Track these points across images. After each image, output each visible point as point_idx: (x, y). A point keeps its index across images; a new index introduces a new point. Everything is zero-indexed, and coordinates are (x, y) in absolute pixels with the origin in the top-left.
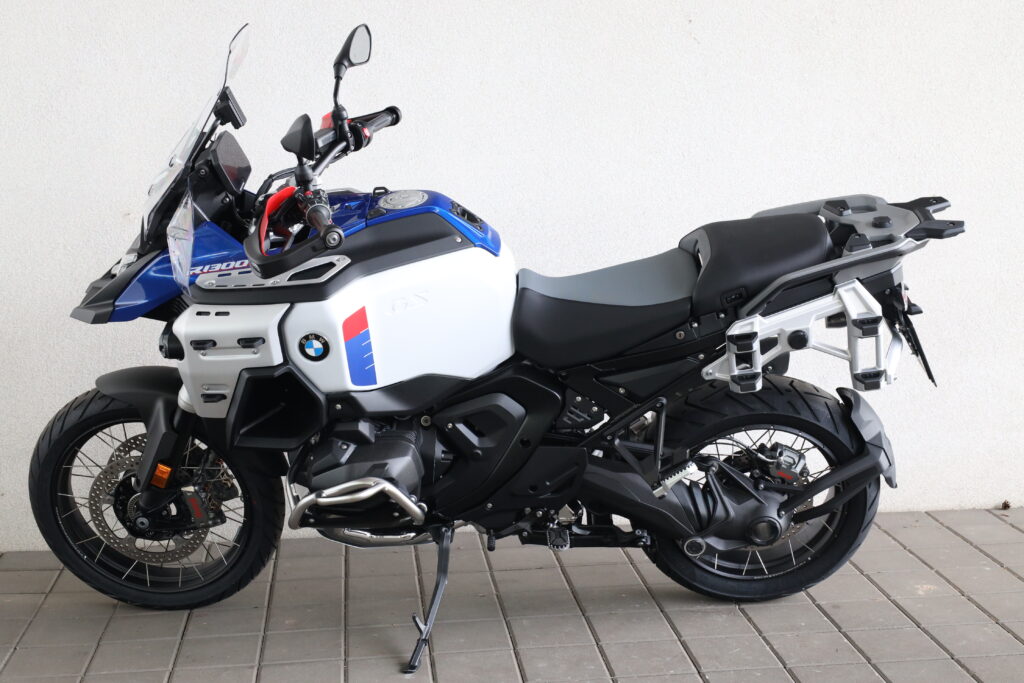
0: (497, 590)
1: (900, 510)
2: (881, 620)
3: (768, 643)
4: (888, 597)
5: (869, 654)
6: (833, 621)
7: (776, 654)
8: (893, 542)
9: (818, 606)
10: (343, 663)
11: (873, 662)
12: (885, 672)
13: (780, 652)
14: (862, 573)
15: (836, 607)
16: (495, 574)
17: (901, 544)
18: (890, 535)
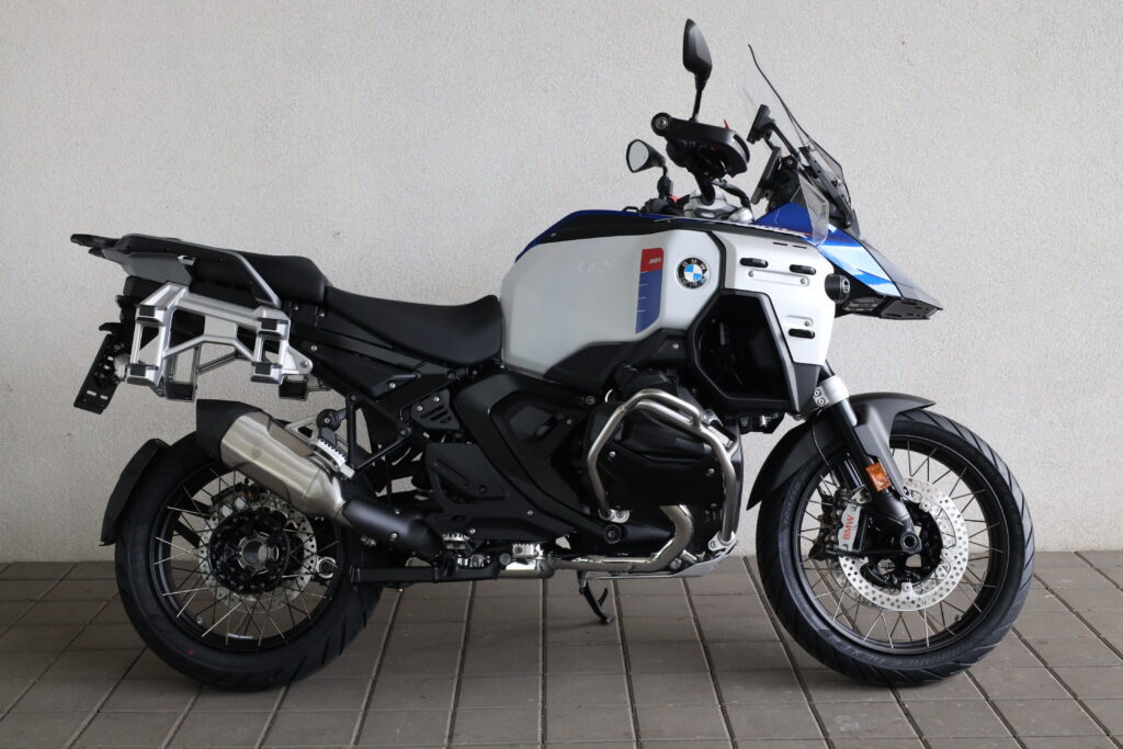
0: (695, 614)
1: (1114, 549)
2: (1090, 657)
4: (1098, 634)
5: (1076, 691)
6: (1038, 656)
8: (1106, 580)
10: (541, 678)
11: (1079, 698)
12: (1091, 708)
14: (1071, 609)
15: (1043, 643)
16: (693, 598)
17: (1114, 583)
18: (1102, 573)
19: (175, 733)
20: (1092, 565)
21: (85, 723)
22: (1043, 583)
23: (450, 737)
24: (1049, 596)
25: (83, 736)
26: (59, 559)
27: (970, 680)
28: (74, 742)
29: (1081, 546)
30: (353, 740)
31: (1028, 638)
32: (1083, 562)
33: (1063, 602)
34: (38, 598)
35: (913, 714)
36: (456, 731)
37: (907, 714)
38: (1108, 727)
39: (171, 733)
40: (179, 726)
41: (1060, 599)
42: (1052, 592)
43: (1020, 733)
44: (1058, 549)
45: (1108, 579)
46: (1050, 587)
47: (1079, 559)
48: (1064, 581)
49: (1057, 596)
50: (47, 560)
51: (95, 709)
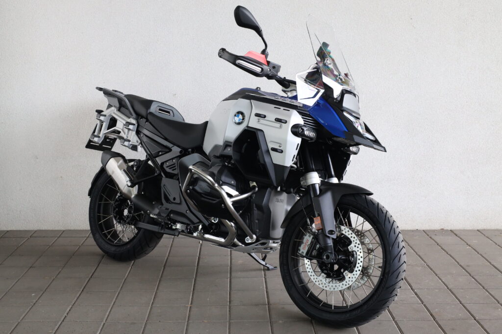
1: (493, 228)
2: (488, 272)
3: (440, 279)
4: (490, 263)
6: (467, 272)
7: (444, 283)
8: (491, 241)
9: (460, 265)
12: (491, 292)
13: (446, 282)
14: (478, 253)
15: (468, 266)
17: (495, 243)
18: (489, 239)
19: (116, 299)
20: (484, 235)
21: (78, 295)
22: (465, 242)
23: (230, 302)
24: (468, 247)
25: (78, 300)
26: (57, 229)
27: (440, 281)
28: (75, 303)
29: (479, 228)
30: (190, 303)
31: (462, 264)
32: (481, 234)
33: (475, 250)
34: (50, 245)
35: (418, 293)
36: (232, 299)
37: (416, 294)
38: (498, 300)
39: (114, 300)
40: (117, 297)
41: (473, 249)
42: (469, 246)
43: (463, 302)
44: (470, 229)
45: (492, 240)
46: (469, 244)
47: (479, 233)
48: (474, 241)
49: (472, 248)
50: (52, 229)
51: (82, 290)
